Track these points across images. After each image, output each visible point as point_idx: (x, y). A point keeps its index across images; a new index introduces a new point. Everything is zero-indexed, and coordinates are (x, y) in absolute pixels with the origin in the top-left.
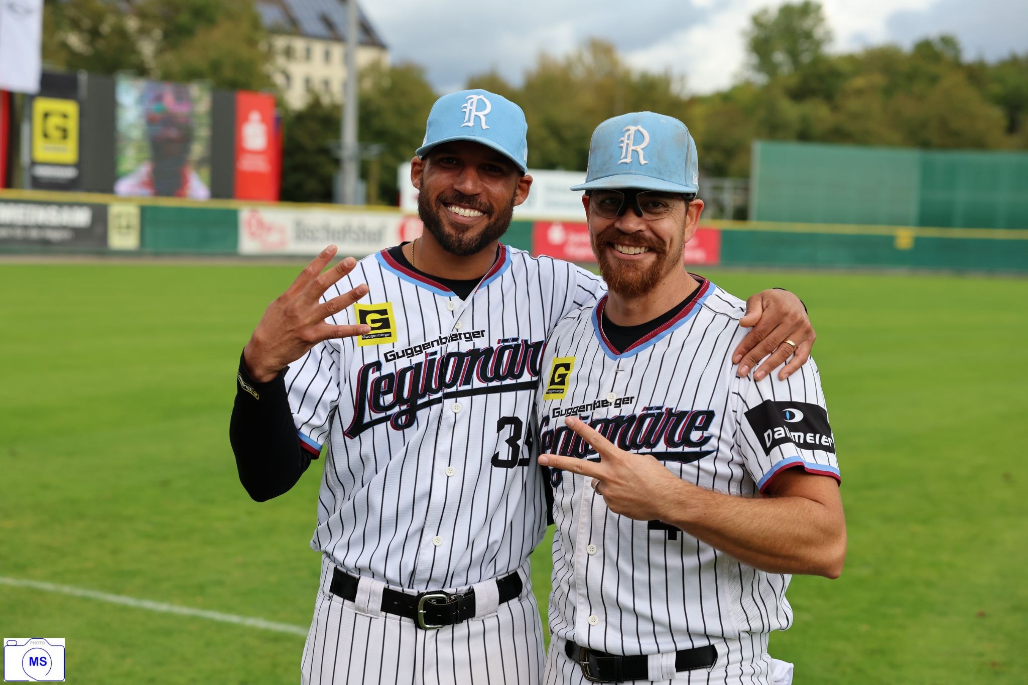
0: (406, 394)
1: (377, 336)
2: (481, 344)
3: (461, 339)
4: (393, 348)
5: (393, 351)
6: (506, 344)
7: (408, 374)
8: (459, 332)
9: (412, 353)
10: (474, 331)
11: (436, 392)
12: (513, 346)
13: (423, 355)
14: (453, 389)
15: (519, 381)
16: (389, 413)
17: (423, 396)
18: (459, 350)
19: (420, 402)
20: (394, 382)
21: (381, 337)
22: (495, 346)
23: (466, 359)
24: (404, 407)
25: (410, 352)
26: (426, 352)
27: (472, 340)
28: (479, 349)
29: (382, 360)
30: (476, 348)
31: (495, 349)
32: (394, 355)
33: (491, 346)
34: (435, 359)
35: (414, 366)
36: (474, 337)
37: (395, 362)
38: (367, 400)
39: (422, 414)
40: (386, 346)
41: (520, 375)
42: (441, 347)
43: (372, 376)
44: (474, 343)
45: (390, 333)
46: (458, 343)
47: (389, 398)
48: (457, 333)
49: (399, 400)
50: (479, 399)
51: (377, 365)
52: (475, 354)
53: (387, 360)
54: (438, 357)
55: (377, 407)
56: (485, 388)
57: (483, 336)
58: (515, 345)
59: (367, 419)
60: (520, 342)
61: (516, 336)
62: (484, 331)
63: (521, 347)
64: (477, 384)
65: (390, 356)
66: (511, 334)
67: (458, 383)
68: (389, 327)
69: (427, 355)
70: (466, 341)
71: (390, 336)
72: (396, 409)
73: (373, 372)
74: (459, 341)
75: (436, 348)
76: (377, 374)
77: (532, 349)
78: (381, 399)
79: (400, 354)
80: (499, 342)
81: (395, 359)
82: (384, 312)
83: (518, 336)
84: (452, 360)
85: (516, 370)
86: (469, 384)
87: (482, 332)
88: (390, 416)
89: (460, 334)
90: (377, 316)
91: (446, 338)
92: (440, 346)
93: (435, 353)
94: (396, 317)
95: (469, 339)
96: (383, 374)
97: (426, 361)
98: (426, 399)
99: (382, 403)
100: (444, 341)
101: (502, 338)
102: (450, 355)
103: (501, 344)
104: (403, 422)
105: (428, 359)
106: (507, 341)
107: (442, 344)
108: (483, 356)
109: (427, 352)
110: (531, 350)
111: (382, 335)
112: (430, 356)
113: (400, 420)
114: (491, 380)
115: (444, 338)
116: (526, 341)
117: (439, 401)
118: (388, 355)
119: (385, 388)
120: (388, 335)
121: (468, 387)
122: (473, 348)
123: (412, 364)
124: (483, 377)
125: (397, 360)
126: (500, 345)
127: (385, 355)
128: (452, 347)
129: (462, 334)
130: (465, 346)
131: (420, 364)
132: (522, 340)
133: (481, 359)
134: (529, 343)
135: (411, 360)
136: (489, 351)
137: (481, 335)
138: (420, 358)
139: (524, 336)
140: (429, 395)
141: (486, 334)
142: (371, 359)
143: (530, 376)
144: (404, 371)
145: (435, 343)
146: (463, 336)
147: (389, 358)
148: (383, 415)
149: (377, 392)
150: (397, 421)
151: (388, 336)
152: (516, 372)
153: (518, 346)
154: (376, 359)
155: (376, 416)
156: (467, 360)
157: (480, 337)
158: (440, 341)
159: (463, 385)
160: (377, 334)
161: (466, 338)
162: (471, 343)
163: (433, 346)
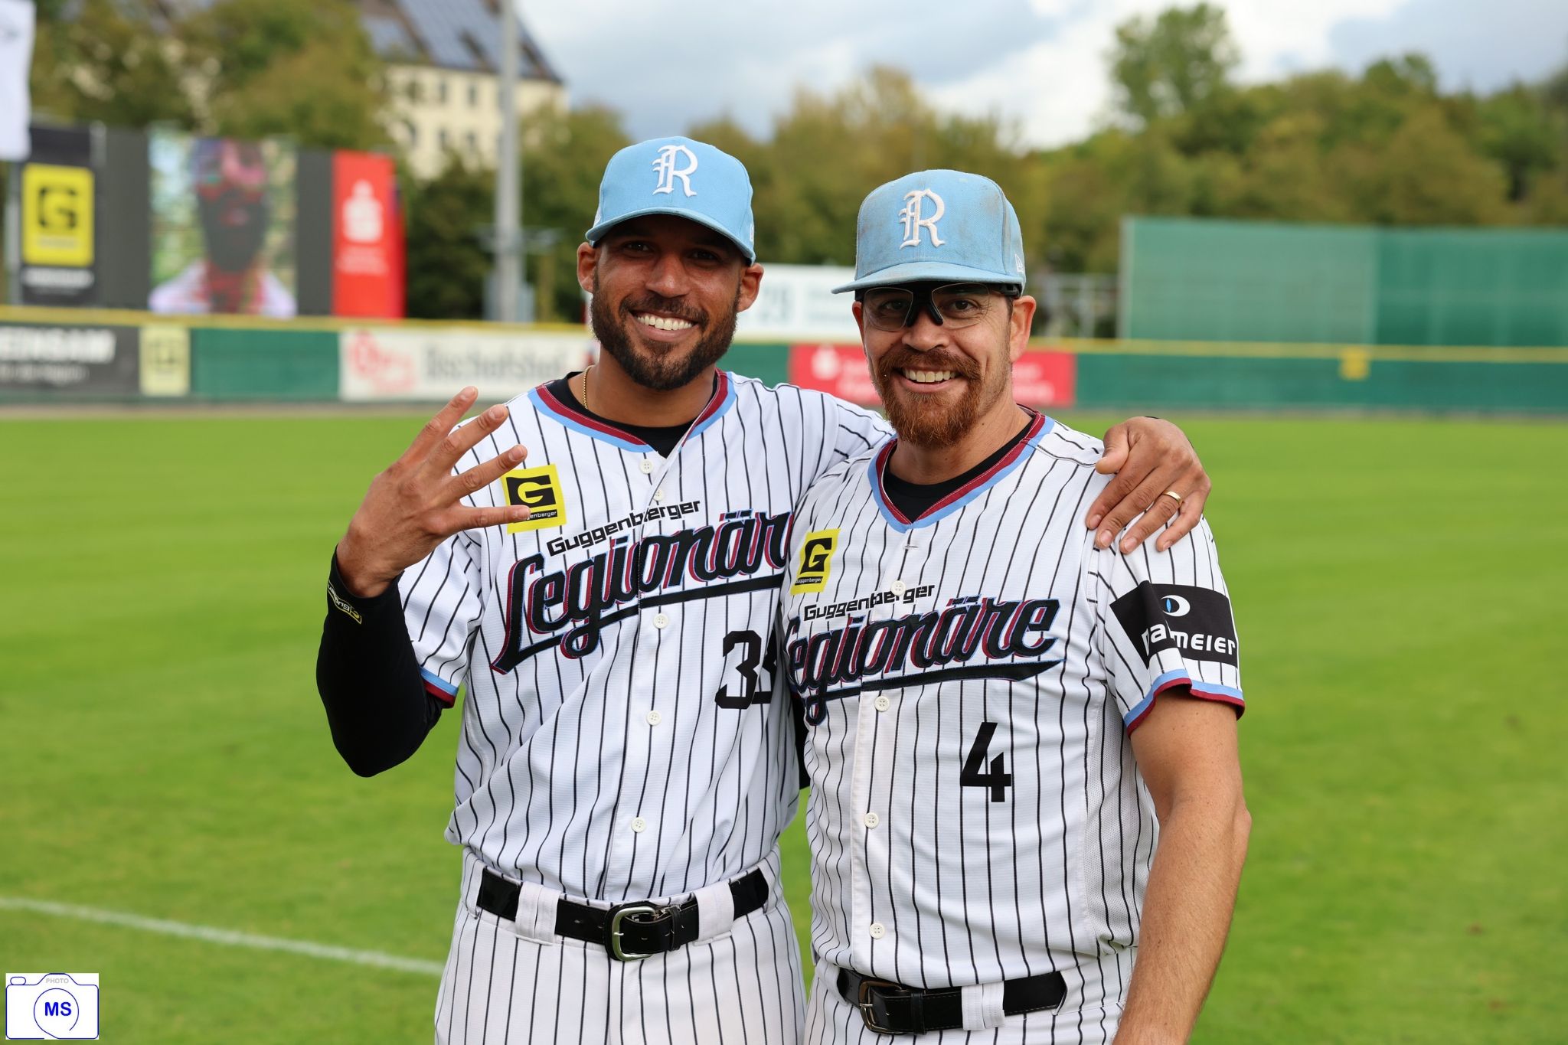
0: (582, 603)
1: (536, 517)
2: (694, 522)
3: (663, 515)
4: (561, 533)
5: (561, 539)
6: (733, 520)
7: (585, 573)
8: (661, 506)
9: (590, 540)
10: (684, 502)
11: (629, 598)
12: (744, 523)
13: (607, 541)
14: (655, 593)
15: (755, 575)
16: (558, 633)
17: (609, 605)
18: (661, 533)
19: (604, 614)
20: (564, 585)
21: (542, 518)
22: (716, 524)
23: (672, 545)
24: (581, 623)
25: (586, 539)
26: (610, 538)
27: (680, 517)
28: (691, 531)
29: (545, 552)
30: (687, 528)
31: (715, 529)
32: (562, 544)
33: (710, 524)
34: (624, 549)
35: (593, 561)
36: (684, 512)
37: (564, 556)
38: (523, 615)
39: (607, 633)
40: (549, 532)
41: (756, 567)
42: (634, 530)
43: (530, 578)
44: (684, 521)
45: (556, 510)
46: (660, 522)
47: (557, 611)
48: (658, 507)
49: (572, 612)
50: (695, 606)
51: (538, 561)
52: (685, 537)
53: (552, 553)
54: (629, 544)
55: (538, 625)
56: (703, 589)
57: (697, 510)
58: (747, 521)
59: (525, 643)
60: (753, 516)
61: (746, 508)
62: (698, 502)
63: (756, 523)
64: (691, 583)
65: (557, 546)
66: (739, 505)
67: (662, 583)
68: (553, 502)
69: (612, 542)
70: (672, 518)
71: (556, 515)
72: (569, 627)
73: (532, 572)
74: (661, 519)
75: (626, 531)
76: (538, 575)
77: (773, 526)
78: (546, 612)
79: (572, 542)
80: (721, 519)
81: (563, 550)
82: (545, 480)
83: (751, 507)
84: (651, 548)
85: (749, 561)
86: (679, 584)
87: (696, 503)
88: (560, 637)
89: (662, 509)
90: (535, 487)
91: (641, 516)
92: (633, 527)
93: (625, 539)
94: (563, 487)
95: (675, 516)
96: (546, 574)
97: (611, 551)
98: (613, 610)
99: (546, 618)
100: (638, 520)
101: (726, 512)
102: (648, 541)
103: (725, 521)
104: (580, 646)
105: (614, 548)
106: (733, 515)
107: (634, 525)
108: (699, 541)
109: (613, 538)
110: (770, 529)
111: (543, 515)
112: (618, 543)
113: (574, 643)
114: (712, 577)
115: (637, 516)
116: (763, 515)
117: (634, 611)
118: (553, 545)
119: (550, 595)
120: (552, 514)
121: (677, 589)
122: (682, 529)
123: (591, 557)
124: (700, 572)
125: (568, 552)
126: (722, 522)
127: (549, 545)
128: (651, 529)
129: (664, 508)
130: (671, 527)
131: (604, 556)
132: (757, 514)
133: (696, 546)
134: (768, 517)
135: (588, 551)
136: (707, 533)
137: (694, 509)
138: (602, 548)
139: (759, 507)
140: (618, 604)
141: (702, 506)
142: (527, 551)
143: (771, 568)
144: (578, 569)
145: (624, 524)
146: (666, 511)
147: (556, 549)
148: (548, 636)
149: (539, 601)
150: (571, 645)
151: (552, 517)
152: (750, 562)
153: (750, 523)
154: (534, 552)
155: (539, 638)
156: (675, 547)
157: (692, 511)
158: (632, 521)
159: (672, 584)
160: (536, 513)
161: (671, 514)
162: (680, 520)
163: (621, 528)
